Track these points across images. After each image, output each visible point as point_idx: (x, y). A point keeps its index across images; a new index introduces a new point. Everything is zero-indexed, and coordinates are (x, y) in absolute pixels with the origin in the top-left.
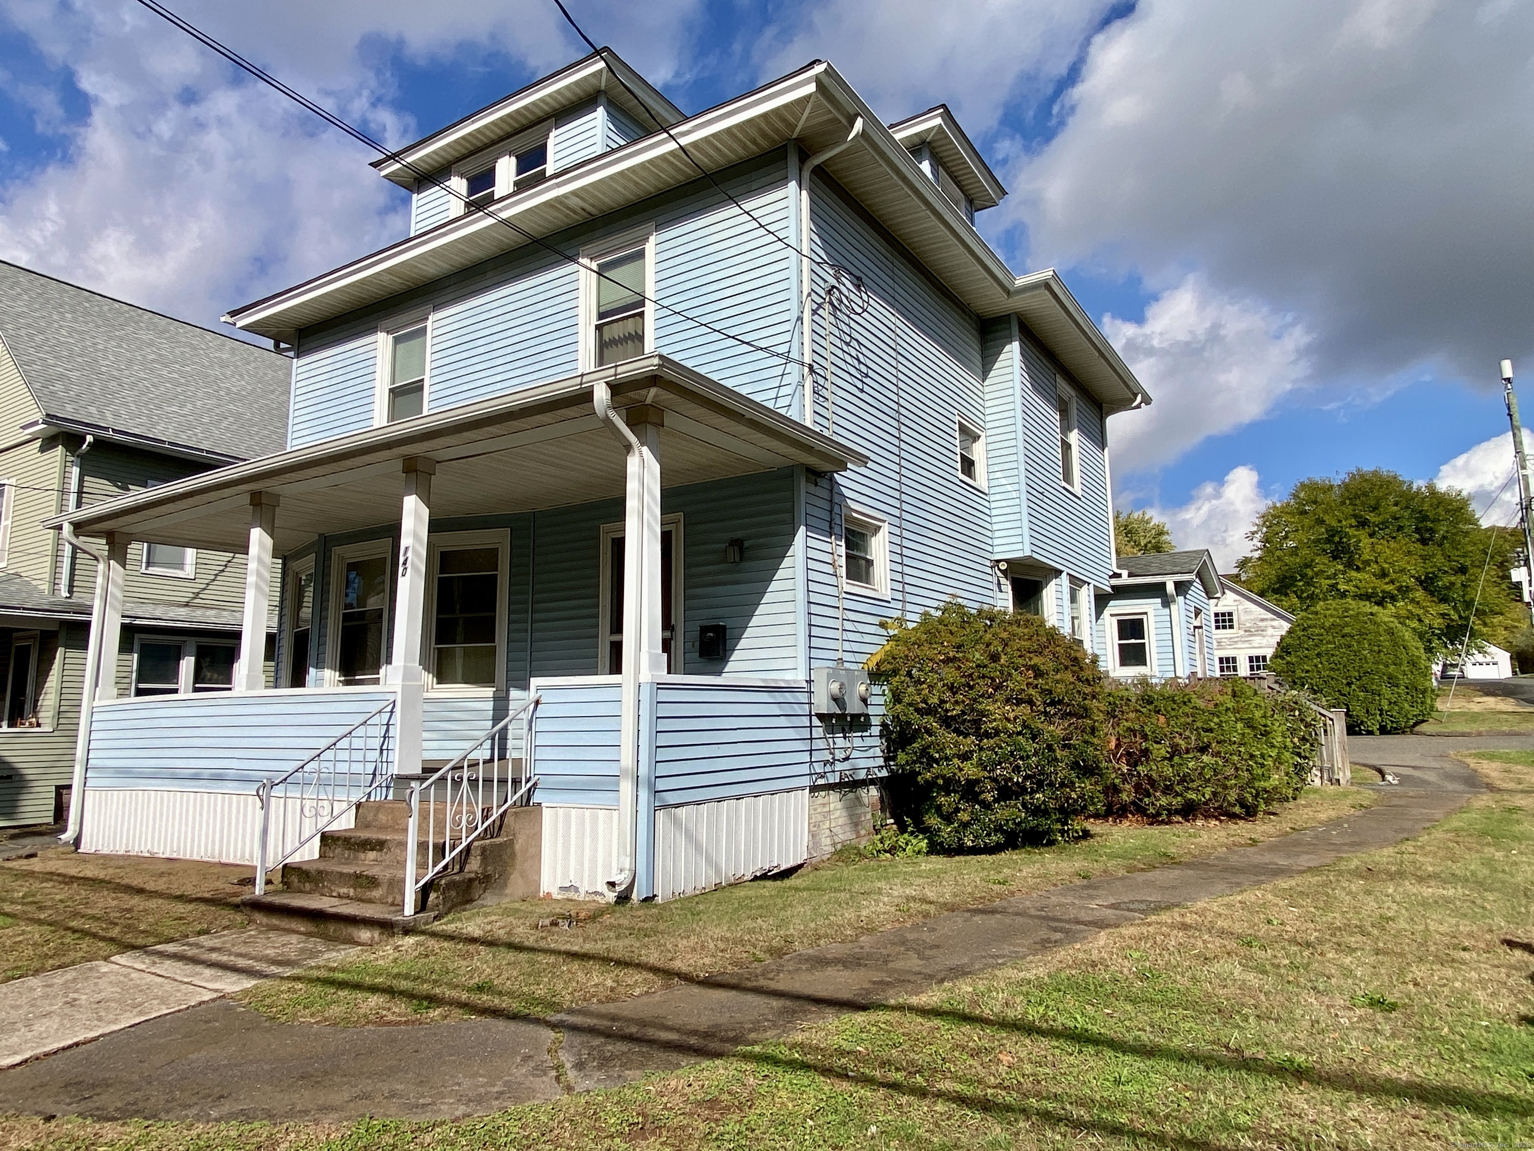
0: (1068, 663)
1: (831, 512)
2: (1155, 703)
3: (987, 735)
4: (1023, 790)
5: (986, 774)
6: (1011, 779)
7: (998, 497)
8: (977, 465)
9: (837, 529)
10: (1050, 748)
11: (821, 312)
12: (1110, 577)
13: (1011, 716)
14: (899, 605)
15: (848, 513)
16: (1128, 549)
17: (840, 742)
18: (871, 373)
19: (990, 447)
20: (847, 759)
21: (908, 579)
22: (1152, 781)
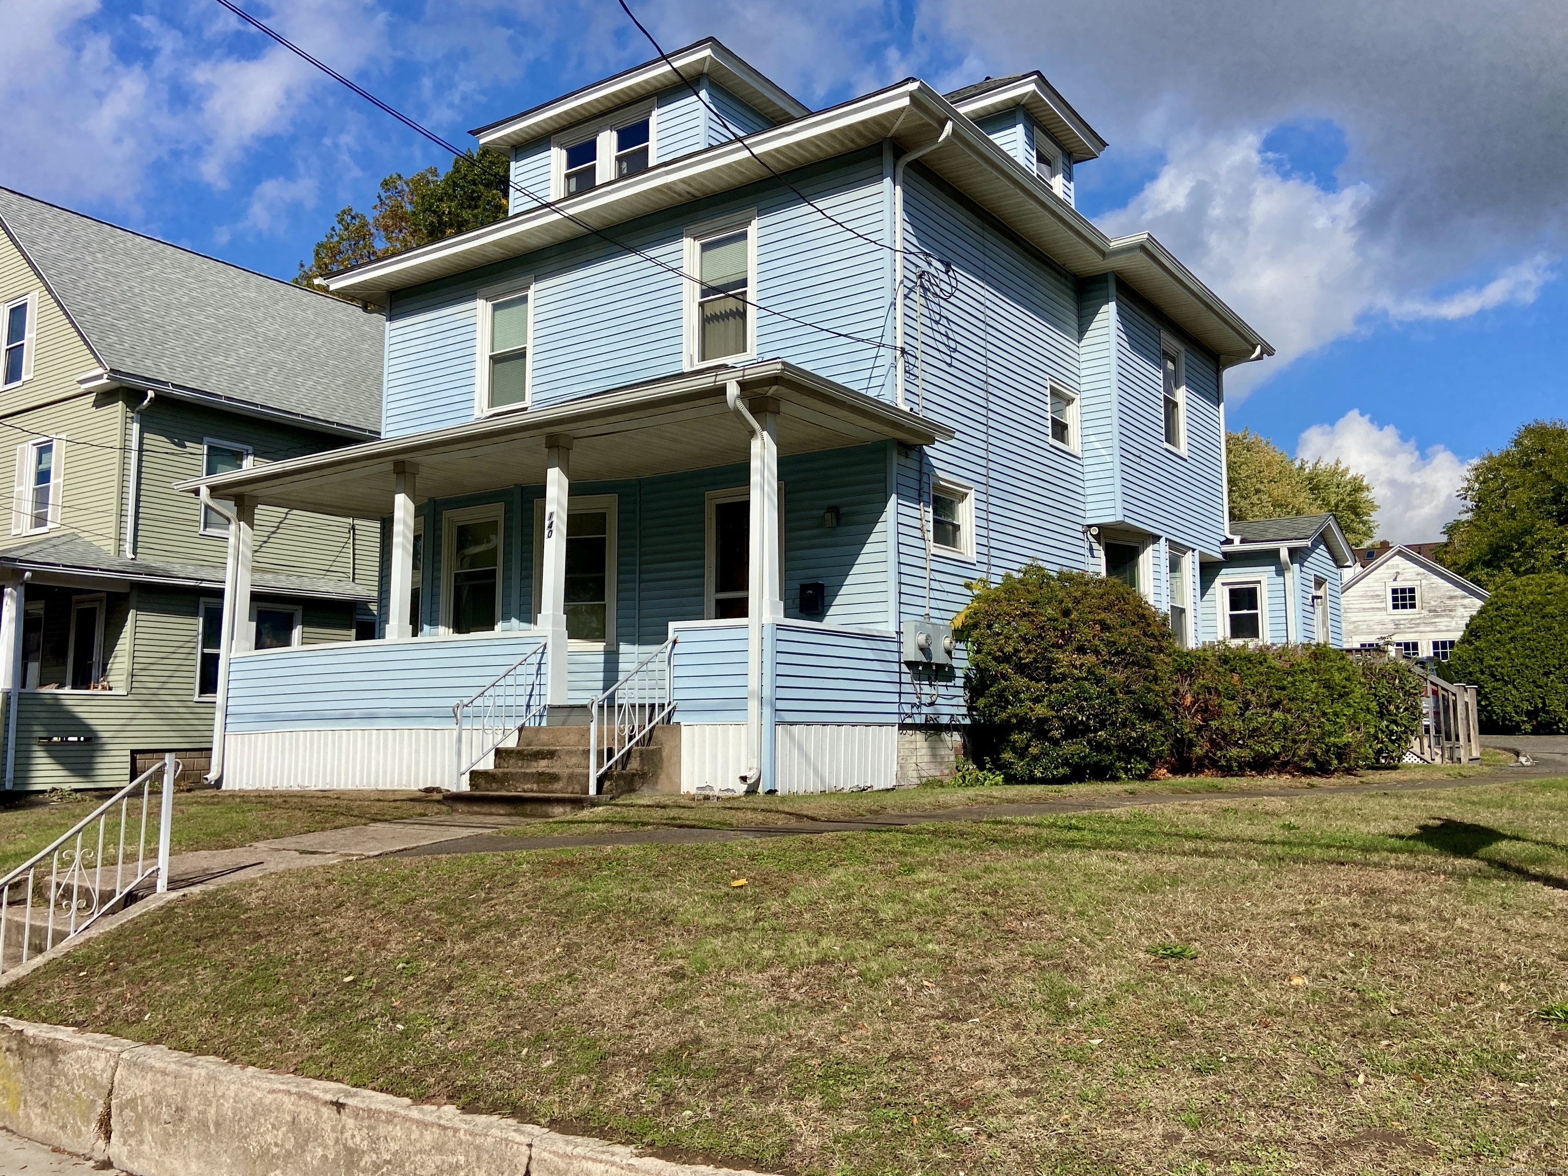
0: (1136, 619)
1: (920, 481)
2: (1232, 663)
3: (1056, 680)
4: (1087, 729)
5: (1054, 713)
6: (1076, 718)
7: (1091, 461)
8: (1070, 429)
9: (925, 497)
10: (1112, 691)
11: (912, 295)
12: (1222, 543)
13: (1078, 663)
14: (984, 568)
15: (935, 480)
16: (1314, 509)
17: (926, 689)
18: (960, 348)
19: (1085, 410)
20: (932, 704)
21: (993, 543)
22: (1224, 736)
